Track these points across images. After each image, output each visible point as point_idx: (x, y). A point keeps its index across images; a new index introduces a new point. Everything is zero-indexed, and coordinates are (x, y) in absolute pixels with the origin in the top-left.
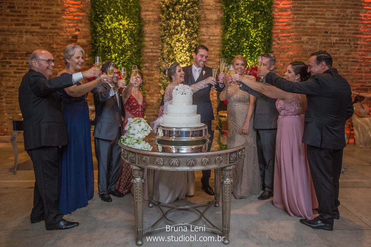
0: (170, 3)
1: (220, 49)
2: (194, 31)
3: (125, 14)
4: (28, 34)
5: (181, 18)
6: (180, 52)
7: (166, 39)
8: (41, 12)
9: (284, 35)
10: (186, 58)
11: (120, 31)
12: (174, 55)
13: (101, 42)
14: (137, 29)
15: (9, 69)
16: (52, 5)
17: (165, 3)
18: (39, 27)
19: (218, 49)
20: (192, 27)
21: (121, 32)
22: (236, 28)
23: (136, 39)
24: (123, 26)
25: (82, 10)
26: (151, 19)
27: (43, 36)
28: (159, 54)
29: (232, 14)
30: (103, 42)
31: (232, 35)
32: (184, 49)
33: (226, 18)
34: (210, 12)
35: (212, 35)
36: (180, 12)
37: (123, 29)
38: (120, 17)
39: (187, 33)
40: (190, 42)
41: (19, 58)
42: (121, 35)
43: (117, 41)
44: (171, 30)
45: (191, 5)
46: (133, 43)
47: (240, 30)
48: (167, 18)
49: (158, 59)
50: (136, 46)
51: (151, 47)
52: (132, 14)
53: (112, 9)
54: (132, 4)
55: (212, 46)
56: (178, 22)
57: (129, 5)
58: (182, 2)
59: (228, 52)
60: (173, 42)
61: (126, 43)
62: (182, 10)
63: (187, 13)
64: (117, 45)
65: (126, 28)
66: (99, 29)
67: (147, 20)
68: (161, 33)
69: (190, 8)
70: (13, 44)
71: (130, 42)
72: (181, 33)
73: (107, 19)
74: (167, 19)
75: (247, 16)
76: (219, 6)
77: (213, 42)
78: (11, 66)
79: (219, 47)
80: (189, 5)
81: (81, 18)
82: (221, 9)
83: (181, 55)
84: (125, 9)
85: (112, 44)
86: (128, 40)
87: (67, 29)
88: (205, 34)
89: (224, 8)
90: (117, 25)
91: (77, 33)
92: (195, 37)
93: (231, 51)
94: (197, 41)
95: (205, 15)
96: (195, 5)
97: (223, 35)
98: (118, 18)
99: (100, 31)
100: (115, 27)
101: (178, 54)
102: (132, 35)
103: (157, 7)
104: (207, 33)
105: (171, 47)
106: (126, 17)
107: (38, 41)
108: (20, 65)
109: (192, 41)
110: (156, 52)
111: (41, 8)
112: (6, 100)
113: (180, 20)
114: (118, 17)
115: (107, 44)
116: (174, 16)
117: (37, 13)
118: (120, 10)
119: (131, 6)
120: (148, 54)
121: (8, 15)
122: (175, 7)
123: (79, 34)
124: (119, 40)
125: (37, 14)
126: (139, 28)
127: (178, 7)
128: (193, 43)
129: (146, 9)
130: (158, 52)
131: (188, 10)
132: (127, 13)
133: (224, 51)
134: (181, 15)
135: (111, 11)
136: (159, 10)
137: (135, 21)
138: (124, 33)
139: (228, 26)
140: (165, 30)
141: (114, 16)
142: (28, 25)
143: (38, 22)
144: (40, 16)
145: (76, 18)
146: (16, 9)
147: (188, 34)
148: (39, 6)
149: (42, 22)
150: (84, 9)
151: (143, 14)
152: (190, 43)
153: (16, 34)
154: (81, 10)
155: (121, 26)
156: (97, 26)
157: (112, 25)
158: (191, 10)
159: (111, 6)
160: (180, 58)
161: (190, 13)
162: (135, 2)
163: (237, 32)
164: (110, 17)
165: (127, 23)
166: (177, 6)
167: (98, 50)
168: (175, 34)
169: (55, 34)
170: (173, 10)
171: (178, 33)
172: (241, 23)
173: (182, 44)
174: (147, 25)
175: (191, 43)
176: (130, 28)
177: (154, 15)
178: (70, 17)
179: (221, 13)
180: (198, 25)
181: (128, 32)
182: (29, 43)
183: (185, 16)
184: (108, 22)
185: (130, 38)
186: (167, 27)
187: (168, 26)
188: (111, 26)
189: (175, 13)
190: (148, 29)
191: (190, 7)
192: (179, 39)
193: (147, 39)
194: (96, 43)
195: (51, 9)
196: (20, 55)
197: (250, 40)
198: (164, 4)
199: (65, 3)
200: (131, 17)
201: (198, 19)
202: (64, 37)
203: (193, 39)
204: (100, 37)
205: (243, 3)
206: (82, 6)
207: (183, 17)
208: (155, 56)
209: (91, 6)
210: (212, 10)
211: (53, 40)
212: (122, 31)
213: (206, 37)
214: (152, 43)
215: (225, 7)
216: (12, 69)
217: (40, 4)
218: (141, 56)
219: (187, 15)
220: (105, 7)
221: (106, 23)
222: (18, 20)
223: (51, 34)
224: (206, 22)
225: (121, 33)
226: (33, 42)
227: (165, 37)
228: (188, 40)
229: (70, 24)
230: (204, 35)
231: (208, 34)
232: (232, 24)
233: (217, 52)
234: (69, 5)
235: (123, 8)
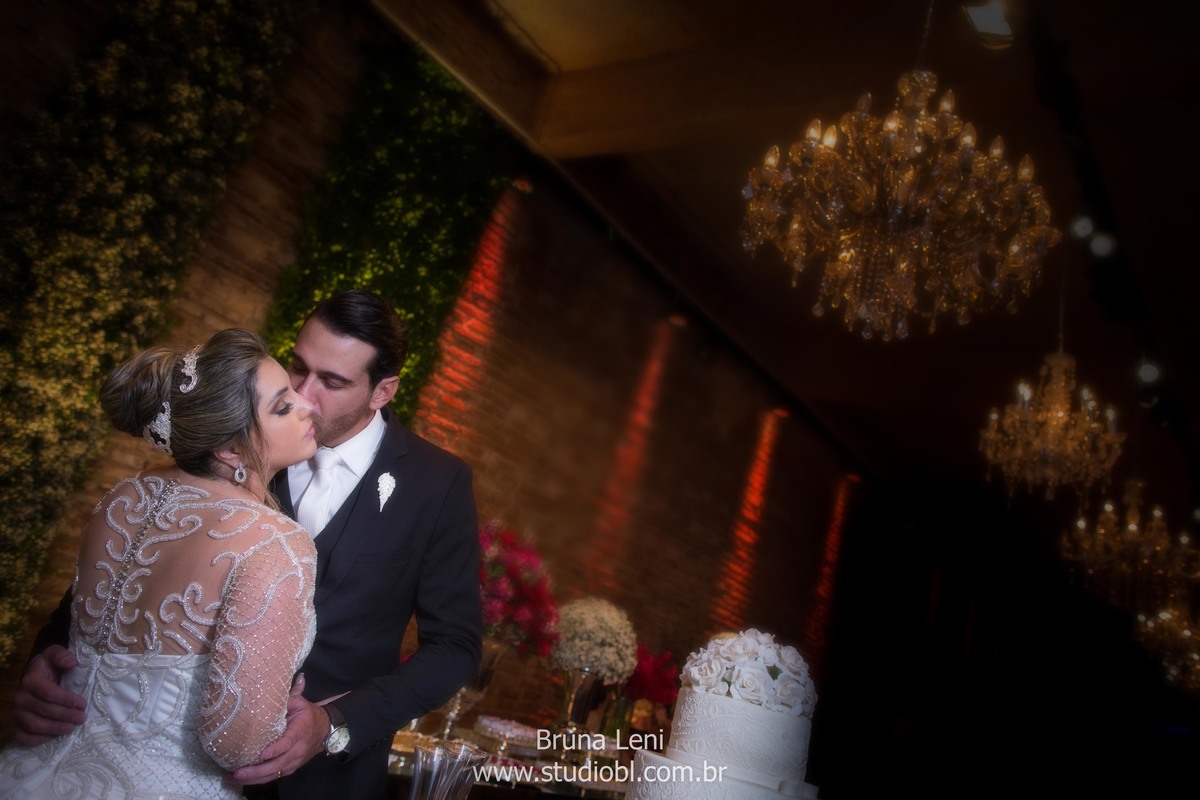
0: (117, 96)
2: (169, 262)
5: (142, 181)
6: (62, 320)
17: (91, 82)
20: (171, 244)
32: (92, 314)
39: (137, 253)
40: (132, 296)
44: (64, 203)
45: (207, 160)
56: (116, 188)
62: (160, 154)
63: (174, 176)
72: (111, 242)
80: (201, 152)
82: (295, 238)
83: (59, 332)
88: (193, 294)
89: (309, 241)
94: (161, 307)
95: (223, 225)
101: (49, 321)
104: (200, 294)
105: (26, 277)
109: (143, 297)
113: (132, 188)
116: (110, 156)
122: (132, 123)
127: (146, 133)
128: (143, 310)
131: (184, 171)
134: (142, 170)
139: (300, 310)
140: (30, 185)
147: (141, 261)
152: (131, 300)
158: (197, 176)
161: (188, 185)
168: (76, 228)
170: (120, 130)
171: (96, 232)
173: (91, 287)
175: (134, 303)
179: (284, 251)
186: (52, 179)
187: (59, 180)
189: (119, 145)
192: (84, 258)
198: (82, 79)
203: (150, 293)
205: (377, 259)
207: (151, 184)
213: (191, 309)
215: (317, 241)
219: (170, 186)
224: (217, 251)
231: (205, 302)
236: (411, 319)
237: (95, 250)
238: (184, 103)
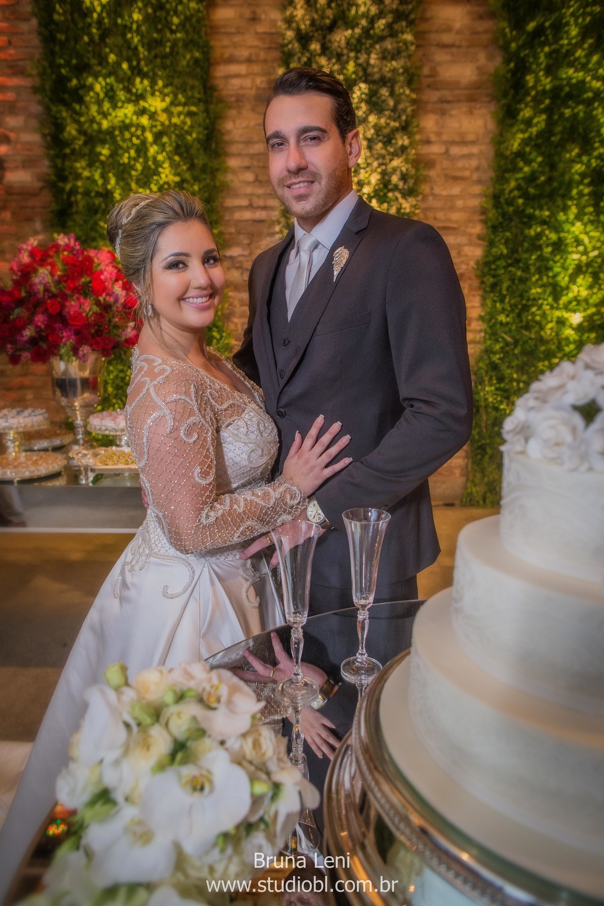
0: (313, 23)
1: (484, 188)
2: (397, 124)
3: (155, 75)
5: (354, 76)
11: (142, 135)
13: (78, 176)
14: (200, 125)
17: (294, 25)
19: (477, 189)
20: (392, 110)
21: (145, 139)
22: (547, 108)
23: (196, 161)
24: (153, 116)
25: (15, 69)
26: (247, 92)
28: (276, 214)
29: (536, 57)
30: (88, 178)
31: (530, 138)
33: (514, 72)
34: (452, 54)
35: (457, 139)
36: (348, 57)
37: (153, 126)
38: (140, 84)
39: (373, 131)
40: (383, 164)
42: (146, 150)
43: (133, 173)
45: (389, 26)
46: (187, 176)
47: (562, 115)
49: (271, 231)
50: (196, 188)
51: (249, 190)
52: (180, 73)
53: (112, 58)
54: (179, 35)
55: (456, 179)
58: (355, 17)
59: (514, 198)
61: (163, 176)
62: (356, 46)
63: (373, 56)
64: (134, 186)
65: (162, 124)
66: (71, 130)
67: (231, 96)
69: (382, 39)
71: (176, 174)
73: (97, 94)
75: (588, 62)
76: (486, 32)
77: (460, 164)
79: (479, 182)
80: (381, 23)
81: (10, 96)
82: (494, 41)
84: (156, 57)
85: (117, 183)
86: (171, 166)
88: (433, 138)
89: (504, 35)
90: (129, 115)
91: (3, 149)
92: (403, 145)
93: (525, 195)
94: (406, 161)
95: (433, 69)
96: (404, 24)
97: (499, 140)
98: (134, 90)
99: (75, 138)
100: (123, 122)
102: (181, 149)
103: (267, 46)
104: (439, 134)
106: (161, 84)
109: (391, 160)
110: (265, 208)
114: (133, 85)
115: (100, 182)
118: (139, 62)
119: (175, 43)
120: (237, 215)
122: (329, 37)
123: (10, 153)
126: (204, 121)
127: (341, 37)
128: (394, 170)
129: (227, 55)
130: (272, 208)
131: (378, 47)
132: (165, 69)
133: (499, 197)
134: (351, 67)
135: (108, 63)
136: (276, 54)
137: (193, 97)
138: (155, 142)
139: (520, 102)
141: (119, 80)
147: (378, 135)
150: (21, 63)
151: (221, 71)
152: (384, 167)
154: (11, 67)
155: (146, 117)
156: (64, 119)
157: (114, 114)
158: (389, 44)
159: (106, 46)
161: (385, 56)
163: (550, 123)
164: (107, 84)
165: (164, 105)
166: (339, 31)
167: (70, 205)
170: (325, 50)
172: (567, 89)
174: (233, 112)
175: (386, 169)
176: (175, 125)
177: (257, 74)
179: (490, 58)
180: (414, 102)
181: (170, 138)
183: (365, 70)
184: (99, 103)
185: (177, 158)
188: (110, 118)
189: (329, 59)
190: (235, 126)
191: (385, 32)
193: (233, 163)
194: (64, 179)
197: (596, 153)
198: (289, 28)
200: (176, 81)
201: (411, 79)
203: (395, 155)
204: (76, 161)
205: (578, 10)
206: (12, 51)
207: (361, 74)
208: (263, 220)
209: (41, 49)
210: (459, 47)
212: (149, 137)
213: (436, 149)
214: (249, 176)
215: (511, 31)
219: (373, 66)
221: (94, 109)
224: (437, 93)
225: (144, 142)
228: (378, 158)
230: (428, 142)
231: (445, 137)
232: (533, 93)
233: (475, 202)
235: (149, 50)
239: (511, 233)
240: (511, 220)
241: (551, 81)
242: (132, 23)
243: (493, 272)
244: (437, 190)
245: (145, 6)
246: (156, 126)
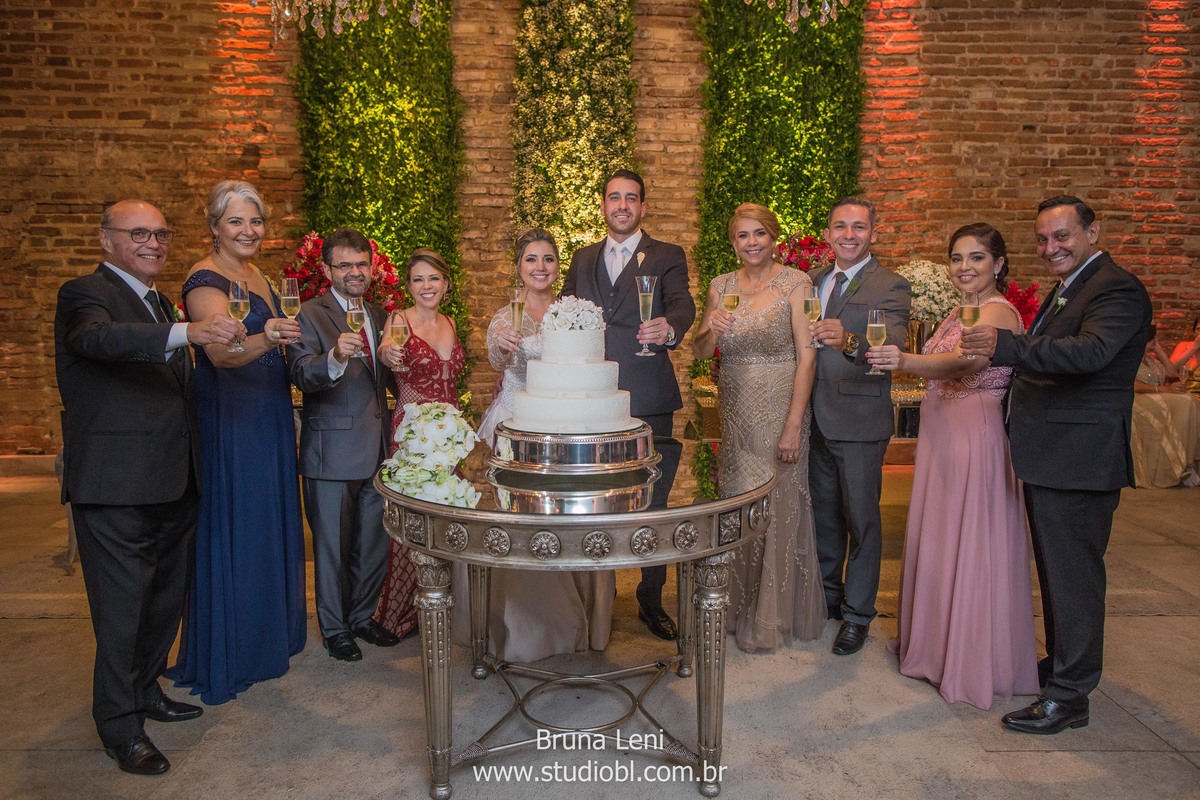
0: (543, 42)
1: (698, 182)
2: (616, 129)
3: (404, 80)
4: (111, 142)
5: (578, 88)
6: (576, 196)
7: (531, 153)
8: (147, 76)
9: (898, 137)
10: (594, 213)
11: (390, 130)
12: (556, 202)
13: (331, 165)
14: (442, 124)
15: (54, 251)
16: (181, 53)
17: (527, 44)
18: (144, 121)
19: (693, 182)
20: (612, 117)
21: (393, 133)
22: (748, 117)
23: (439, 154)
24: (400, 115)
25: (275, 70)
26: (486, 94)
27: (156, 150)
28: (511, 201)
29: (737, 76)
30: (339, 167)
31: (735, 140)
32: (588, 184)
33: (718, 87)
34: (667, 68)
35: (674, 139)
36: (573, 70)
37: (400, 123)
38: (390, 88)
39: (594, 134)
40: (605, 162)
41: (85, 216)
42: (394, 144)
43: (381, 163)
44: (545, 127)
45: (608, 48)
46: (431, 167)
47: (761, 123)
48: (533, 88)
49: (507, 216)
50: (438, 178)
51: (487, 179)
52: (425, 79)
53: (365, 65)
54: (425, 47)
55: (673, 173)
56: (567, 100)
57: (417, 52)
58: (579, 40)
59: (724, 192)
60: (553, 164)
61: (408, 166)
62: (581, 63)
63: (594, 72)
64: (381, 174)
65: (409, 121)
66: (326, 125)
67: (472, 97)
68: (517, 136)
69: (603, 57)
70: (66, 176)
71: (420, 166)
72: (579, 136)
73: (351, 95)
74: (535, 93)
75: (781, 80)
76: (696, 51)
77: (677, 161)
78: (59, 243)
79: (694, 176)
80: (601, 46)
81: (270, 92)
82: (702, 60)
83: (577, 203)
84: (405, 64)
85: (366, 172)
86: (416, 158)
87: (228, 128)
88: (652, 137)
89: (709, 58)
90: (379, 113)
91: (259, 138)
92: (621, 146)
93: (733, 190)
94: (626, 159)
95: (651, 79)
96: (621, 47)
97: (708, 142)
98: (384, 92)
99: (328, 132)
100: (373, 119)
101: (570, 199)
102: (425, 144)
103: (504, 56)
104: (657, 135)
105: (548, 180)
106: (408, 88)
107: (140, 165)
108: (87, 239)
109: (612, 159)
110: (501, 196)
111: (149, 64)
112: (45, 347)
113: (575, 96)
114: (384, 88)
115: (351, 172)
116: (554, 84)
117: (135, 77)
118: (389, 67)
119: (422, 54)
120: (475, 202)
121: (47, 87)
122: (557, 55)
123: (266, 141)
124: (386, 158)
125: (136, 83)
126: (447, 120)
127: (567, 56)
129: (468, 63)
130: (508, 196)
131: (599, 65)
132: (412, 74)
133: (710, 190)
134: (576, 80)
135: (361, 69)
136: (510, 63)
137: (437, 99)
138: (401, 137)
139: (725, 111)
140: (527, 126)
141: (370, 84)
142: (109, 116)
143: (140, 108)
144: (146, 86)
145: (255, 92)
146: (73, 66)
147: (600, 137)
148: (141, 56)
149: (153, 106)
150: (279, 64)
151: (460, 77)
152: (605, 165)
153: (73, 145)
154: (270, 67)
155: (394, 115)
156: (319, 115)
157: (365, 113)
158: (607, 63)
159: (360, 55)
160: (576, 214)
161: (605, 72)
162: (433, 39)
163: (751, 130)
164: (360, 87)
165: (411, 106)
166: (565, 50)
167: (322, 189)
168: (557, 138)
169: (193, 144)
170: (553, 63)
171: (569, 134)
172: (764, 102)
173: (581, 168)
174: (474, 111)
175: (607, 166)
176: (421, 122)
177: (495, 80)
178: (236, 90)
179: (700, 72)
180: (630, 110)
181: (416, 134)
182: (114, 171)
183: (588, 82)
184: (352, 103)
185: (421, 152)
186: (535, 117)
187: (538, 115)
188: (361, 115)
189: (557, 72)
190: (474, 123)
191: (605, 53)
192: (571, 153)
193: (472, 155)
194: (317, 168)
195: (178, 66)
196: (86, 208)
197: (792, 156)
198: (523, 46)
199: (219, 48)
200: (422, 86)
201: (630, 90)
202: (219, 151)
203: (615, 154)
204: (329, 151)
205: (770, 38)
206: (272, 54)
207: (585, 86)
208: (499, 207)
209: (300, 53)
210: (673, 62)
211: (186, 161)
212: (397, 132)
213: (654, 147)
214: (488, 168)
215: (714, 54)
216: (63, 251)
217: (144, 50)
218: (456, 209)
219: (595, 80)
220: (344, 59)
221: (348, 107)
222: (78, 101)
223: (181, 143)
224: (655, 99)
225: (392, 136)
226: (125, 167)
227: (528, 149)
228: (600, 157)
229: (236, 113)
230: (648, 141)
231: (662, 138)
232: (735, 104)
233: (690, 194)
234: (234, 53)
235: (399, 58)
236: (820, 70)
237: (574, 145)
238: (579, 20)
239: (723, 223)
240: (722, 211)
241: (749, 96)
242: (384, 36)
243: (707, 256)
244: (656, 184)
245: (396, 22)
246: (403, 123)
